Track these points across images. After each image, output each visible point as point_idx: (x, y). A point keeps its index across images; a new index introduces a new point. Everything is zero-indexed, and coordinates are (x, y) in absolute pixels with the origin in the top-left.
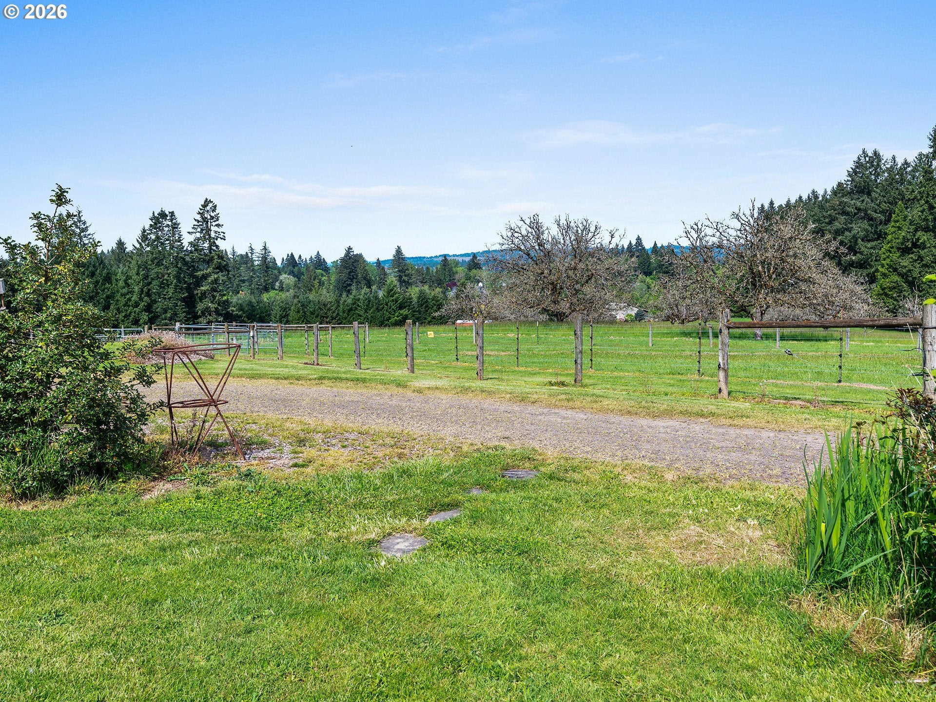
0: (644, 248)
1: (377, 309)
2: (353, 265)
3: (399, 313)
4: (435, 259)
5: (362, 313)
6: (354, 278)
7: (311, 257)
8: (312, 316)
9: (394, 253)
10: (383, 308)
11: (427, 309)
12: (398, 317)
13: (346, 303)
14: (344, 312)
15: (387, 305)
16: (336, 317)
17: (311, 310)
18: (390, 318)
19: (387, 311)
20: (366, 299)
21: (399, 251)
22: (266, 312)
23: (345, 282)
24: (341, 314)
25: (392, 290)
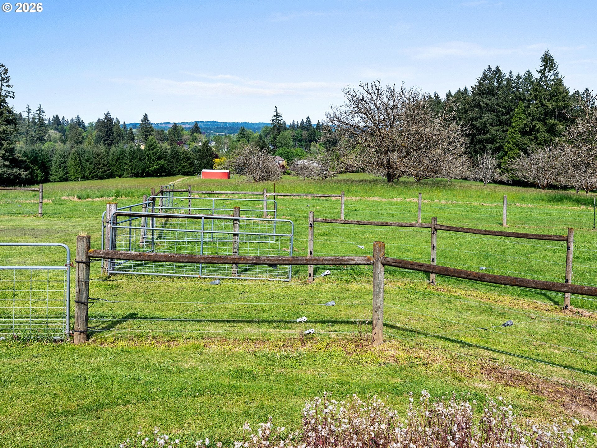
0: (311, 125)
1: (140, 159)
2: (110, 126)
3: (158, 163)
4: (160, 125)
5: (127, 162)
6: (110, 135)
7: (72, 119)
8: (87, 163)
9: (142, 118)
10: (145, 158)
11: (178, 160)
12: (156, 166)
13: (115, 154)
14: (113, 160)
15: (148, 156)
16: (107, 165)
17: (86, 158)
18: (150, 166)
19: (148, 160)
20: (132, 151)
21: (146, 118)
22: (48, 158)
23: (103, 137)
24: (110, 162)
25: (152, 145)
